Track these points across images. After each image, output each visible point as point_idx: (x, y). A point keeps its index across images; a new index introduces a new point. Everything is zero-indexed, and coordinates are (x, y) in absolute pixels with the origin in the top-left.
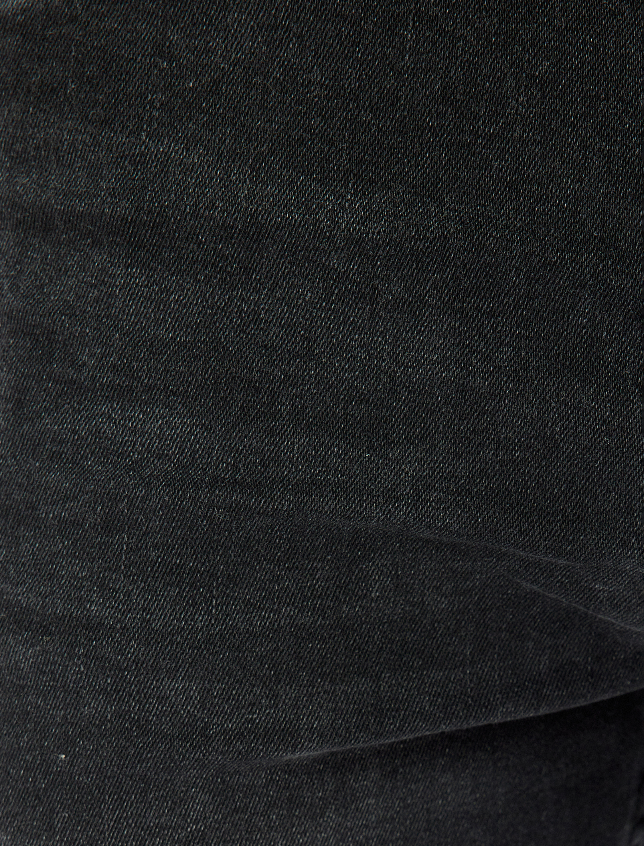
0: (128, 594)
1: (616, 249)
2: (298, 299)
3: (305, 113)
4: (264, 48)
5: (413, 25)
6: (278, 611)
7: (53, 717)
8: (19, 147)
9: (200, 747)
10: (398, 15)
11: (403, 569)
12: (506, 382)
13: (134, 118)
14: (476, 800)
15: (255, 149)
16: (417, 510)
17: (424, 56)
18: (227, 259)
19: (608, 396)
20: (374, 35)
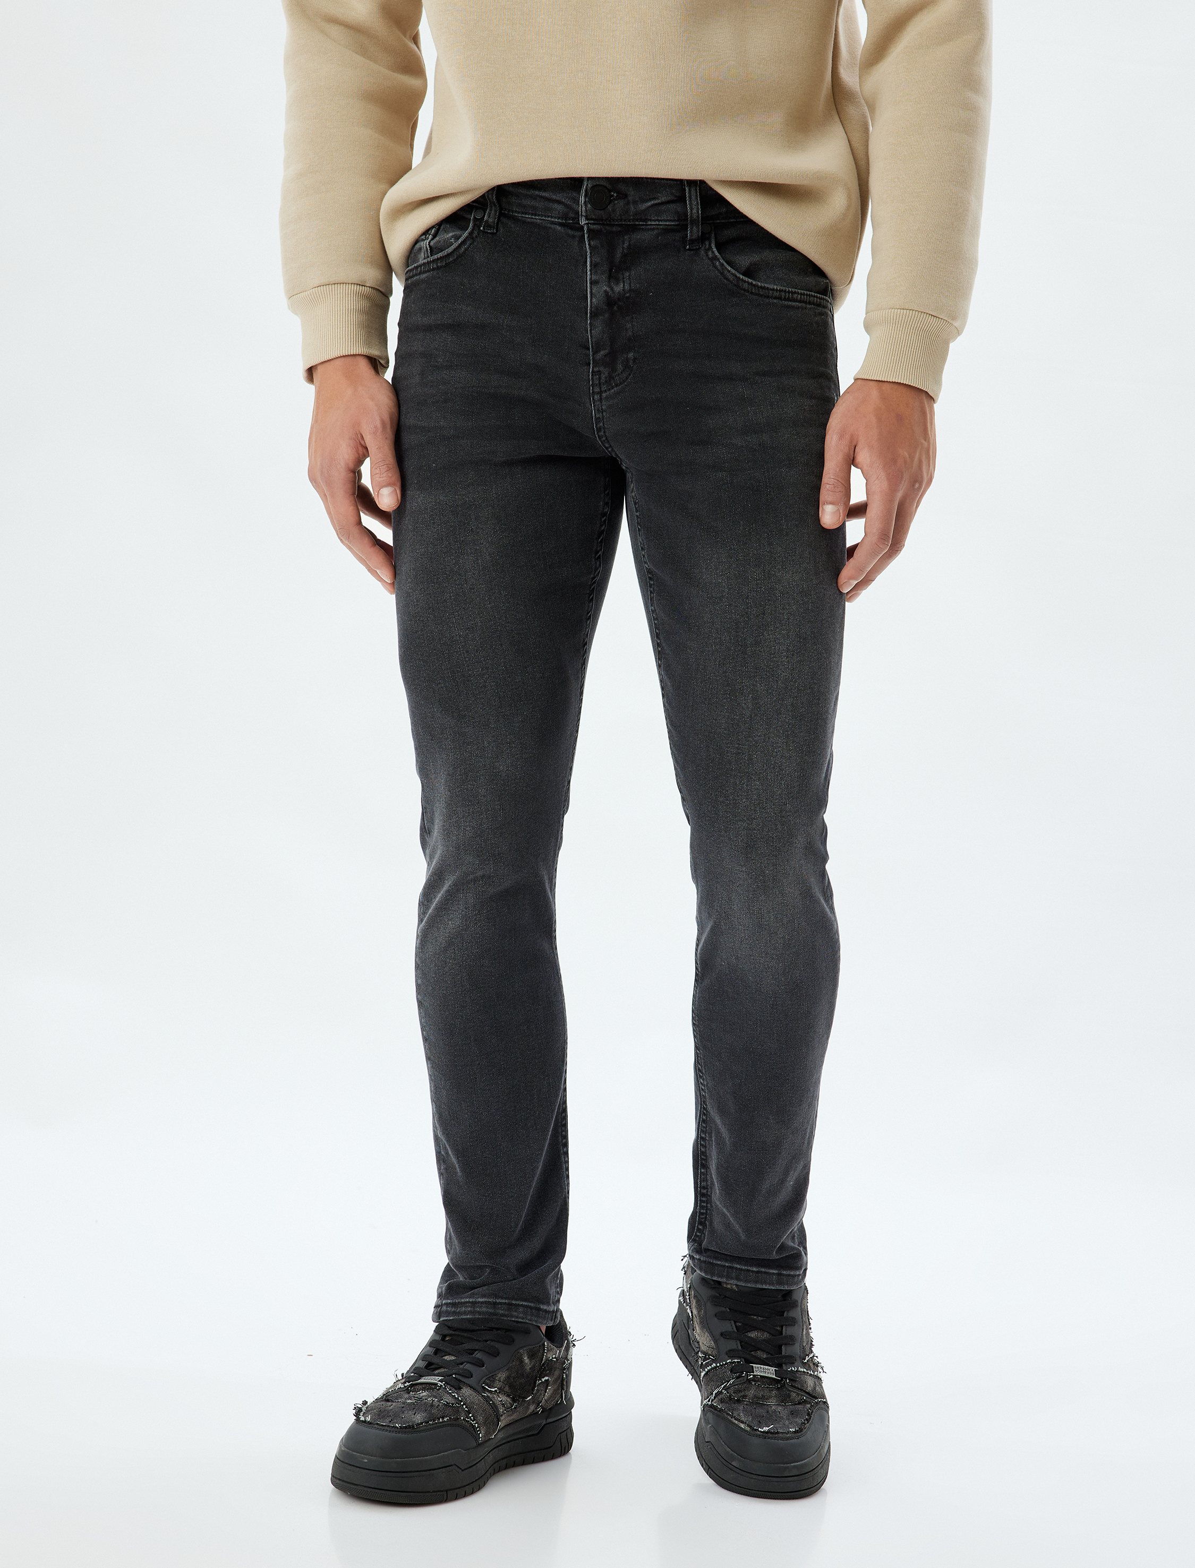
1: (573, 328)
4: (487, 282)
5: (522, 275)
10: (518, 272)
13: (453, 300)
18: (477, 332)
19: (572, 366)
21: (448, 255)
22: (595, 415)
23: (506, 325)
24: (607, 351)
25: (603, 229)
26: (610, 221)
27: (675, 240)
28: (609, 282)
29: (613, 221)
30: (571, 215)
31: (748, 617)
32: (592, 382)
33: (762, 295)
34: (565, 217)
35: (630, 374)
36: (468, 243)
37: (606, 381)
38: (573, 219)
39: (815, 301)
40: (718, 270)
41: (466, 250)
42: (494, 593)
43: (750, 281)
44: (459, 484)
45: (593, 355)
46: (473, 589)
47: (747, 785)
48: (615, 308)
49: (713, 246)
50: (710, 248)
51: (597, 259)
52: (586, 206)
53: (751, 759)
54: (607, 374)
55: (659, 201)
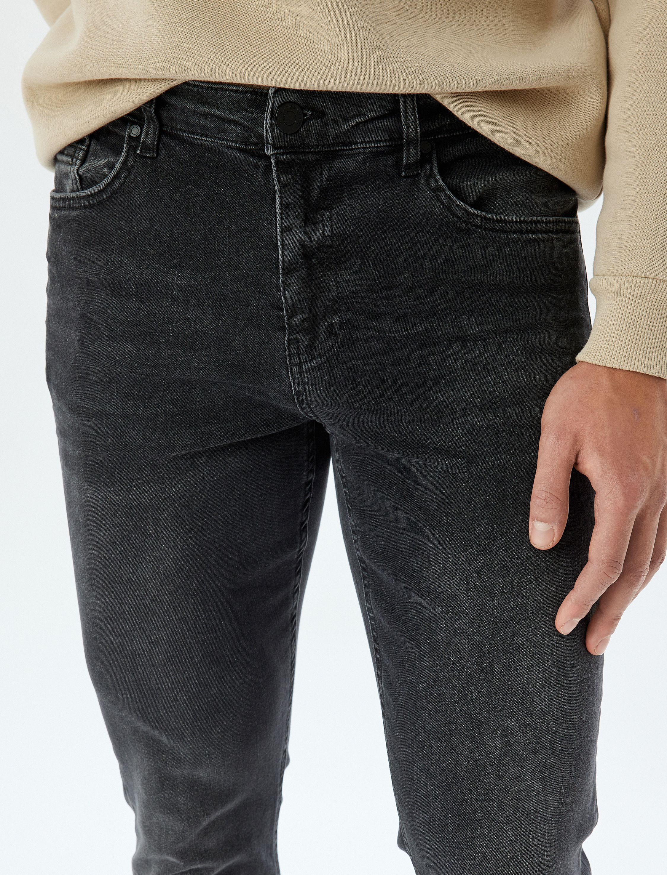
0: (118, 403)
1: (260, 285)
2: (164, 305)
3: (163, 246)
4: (149, 225)
5: (193, 216)
6: (165, 407)
7: (98, 444)
8: (78, 259)
9: (143, 453)
10: (188, 213)
11: (206, 391)
12: (231, 329)
13: (111, 249)
14: (242, 466)
15: (148, 258)
16: (205, 372)
17: (197, 226)
18: (141, 293)
19: (263, 332)
20: (182, 220)
21: (100, 192)
22: (295, 388)
23: (177, 286)
24: (305, 316)
25: (296, 159)
26: (303, 148)
27: (386, 165)
28: (305, 227)
29: (308, 147)
30: (253, 139)
31: (493, 639)
32: (289, 351)
33: (498, 230)
34: (245, 141)
35: (336, 342)
36: (123, 176)
37: (306, 351)
38: (256, 145)
39: (563, 227)
40: (443, 204)
41: (121, 185)
42: (179, 604)
43: (484, 214)
44: (132, 482)
45: (289, 319)
46: (156, 600)
47: (497, 836)
48: (314, 260)
49: (436, 171)
50: (432, 175)
51: (289, 199)
52: (273, 131)
53: (501, 806)
54: (306, 343)
55: (366, 118)
